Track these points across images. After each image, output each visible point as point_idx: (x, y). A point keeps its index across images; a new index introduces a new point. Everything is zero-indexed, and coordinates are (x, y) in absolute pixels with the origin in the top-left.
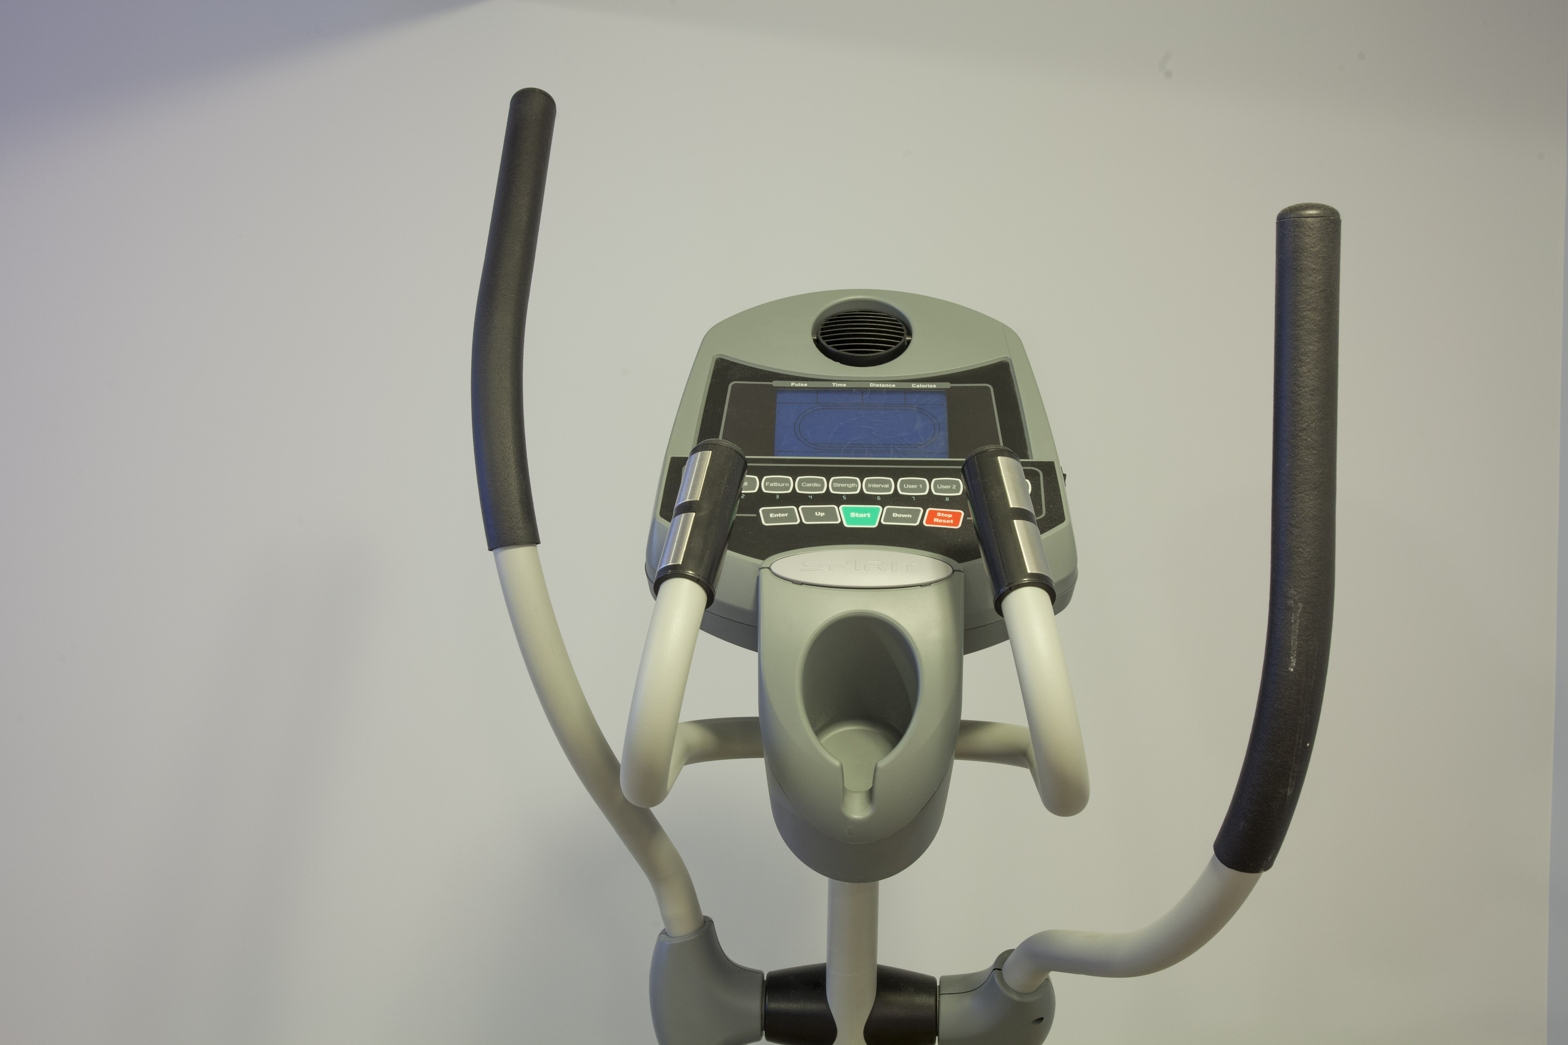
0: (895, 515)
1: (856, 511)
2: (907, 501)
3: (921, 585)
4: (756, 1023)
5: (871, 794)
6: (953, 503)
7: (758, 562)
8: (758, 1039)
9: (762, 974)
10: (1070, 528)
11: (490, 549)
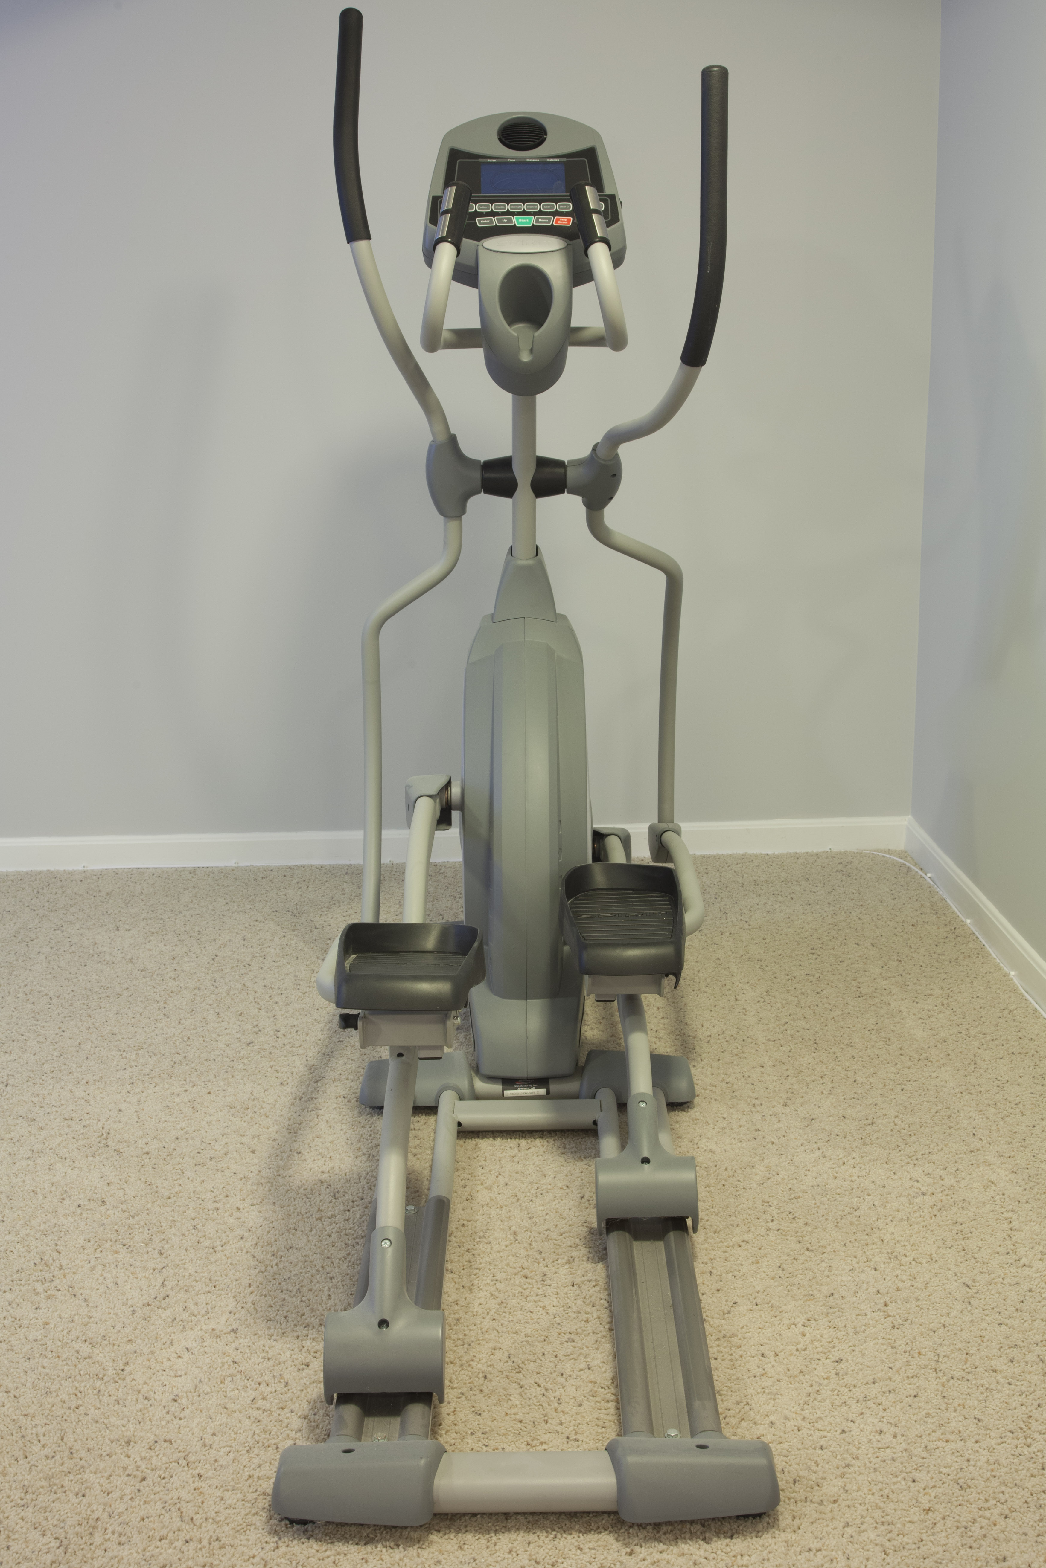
0: (540, 220)
1: (521, 218)
2: (546, 214)
3: (553, 251)
4: (479, 483)
5: (531, 350)
6: (567, 214)
7: (477, 243)
8: (479, 492)
9: (480, 461)
10: (622, 225)
11: (348, 243)
